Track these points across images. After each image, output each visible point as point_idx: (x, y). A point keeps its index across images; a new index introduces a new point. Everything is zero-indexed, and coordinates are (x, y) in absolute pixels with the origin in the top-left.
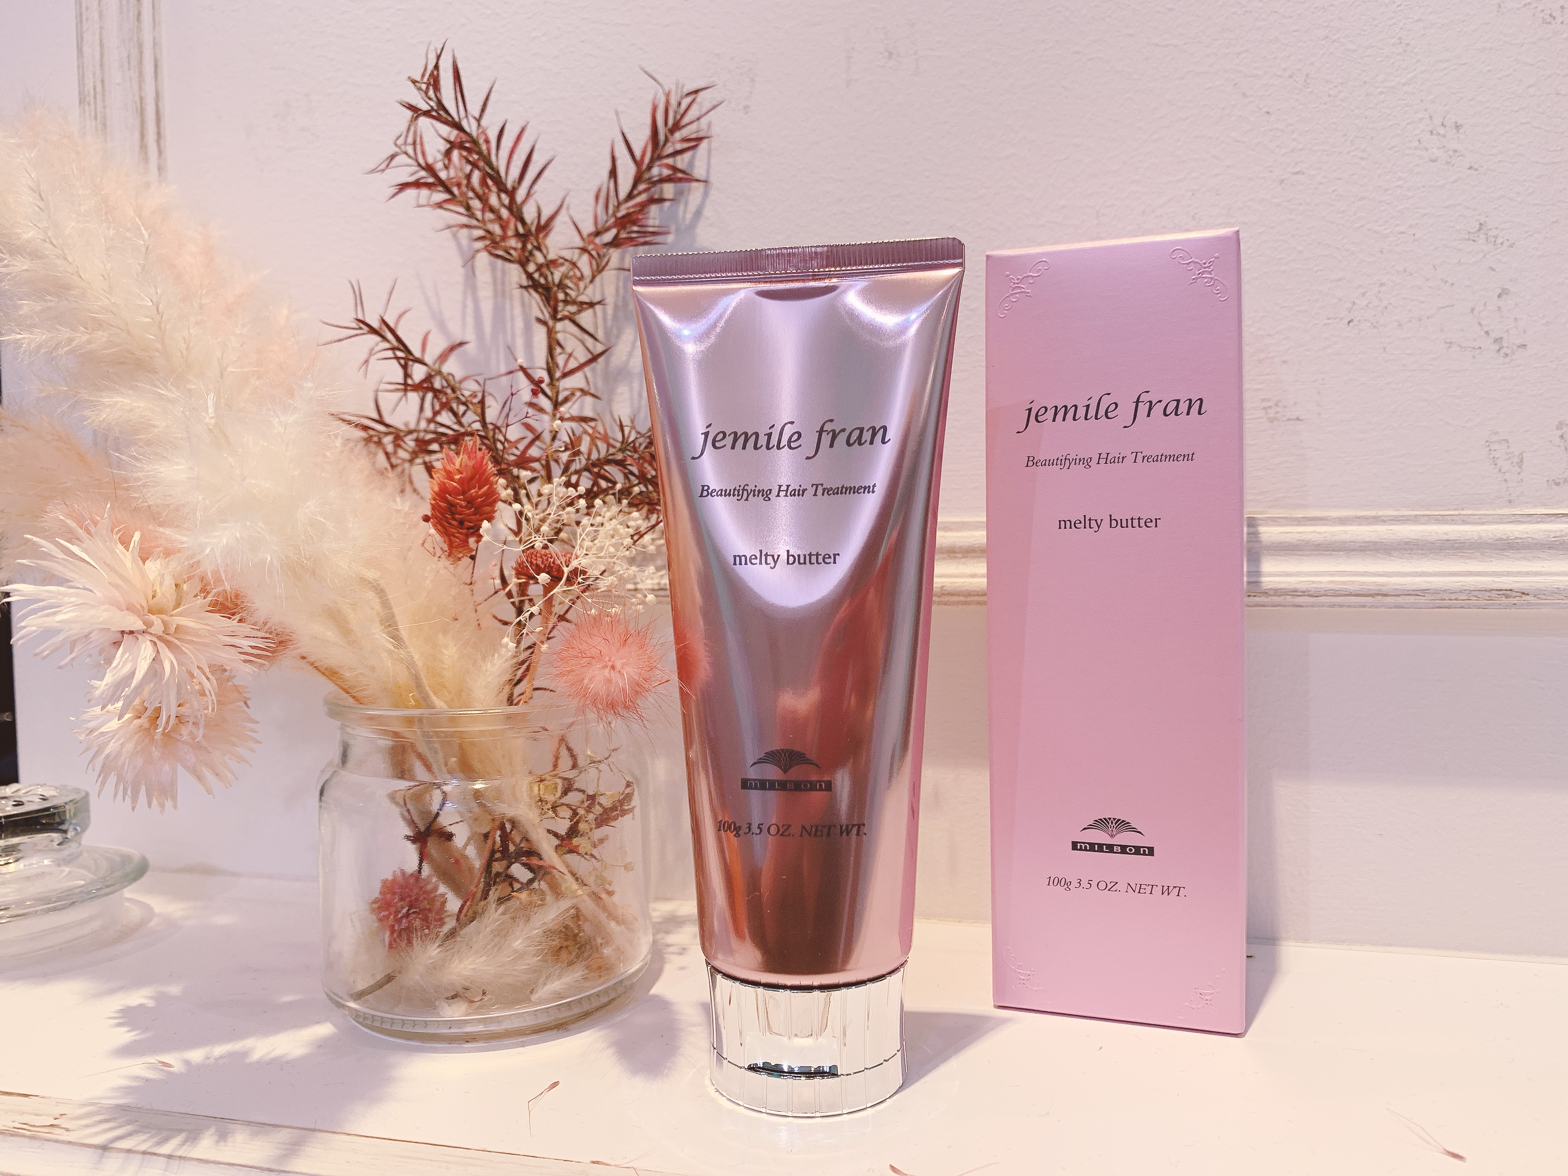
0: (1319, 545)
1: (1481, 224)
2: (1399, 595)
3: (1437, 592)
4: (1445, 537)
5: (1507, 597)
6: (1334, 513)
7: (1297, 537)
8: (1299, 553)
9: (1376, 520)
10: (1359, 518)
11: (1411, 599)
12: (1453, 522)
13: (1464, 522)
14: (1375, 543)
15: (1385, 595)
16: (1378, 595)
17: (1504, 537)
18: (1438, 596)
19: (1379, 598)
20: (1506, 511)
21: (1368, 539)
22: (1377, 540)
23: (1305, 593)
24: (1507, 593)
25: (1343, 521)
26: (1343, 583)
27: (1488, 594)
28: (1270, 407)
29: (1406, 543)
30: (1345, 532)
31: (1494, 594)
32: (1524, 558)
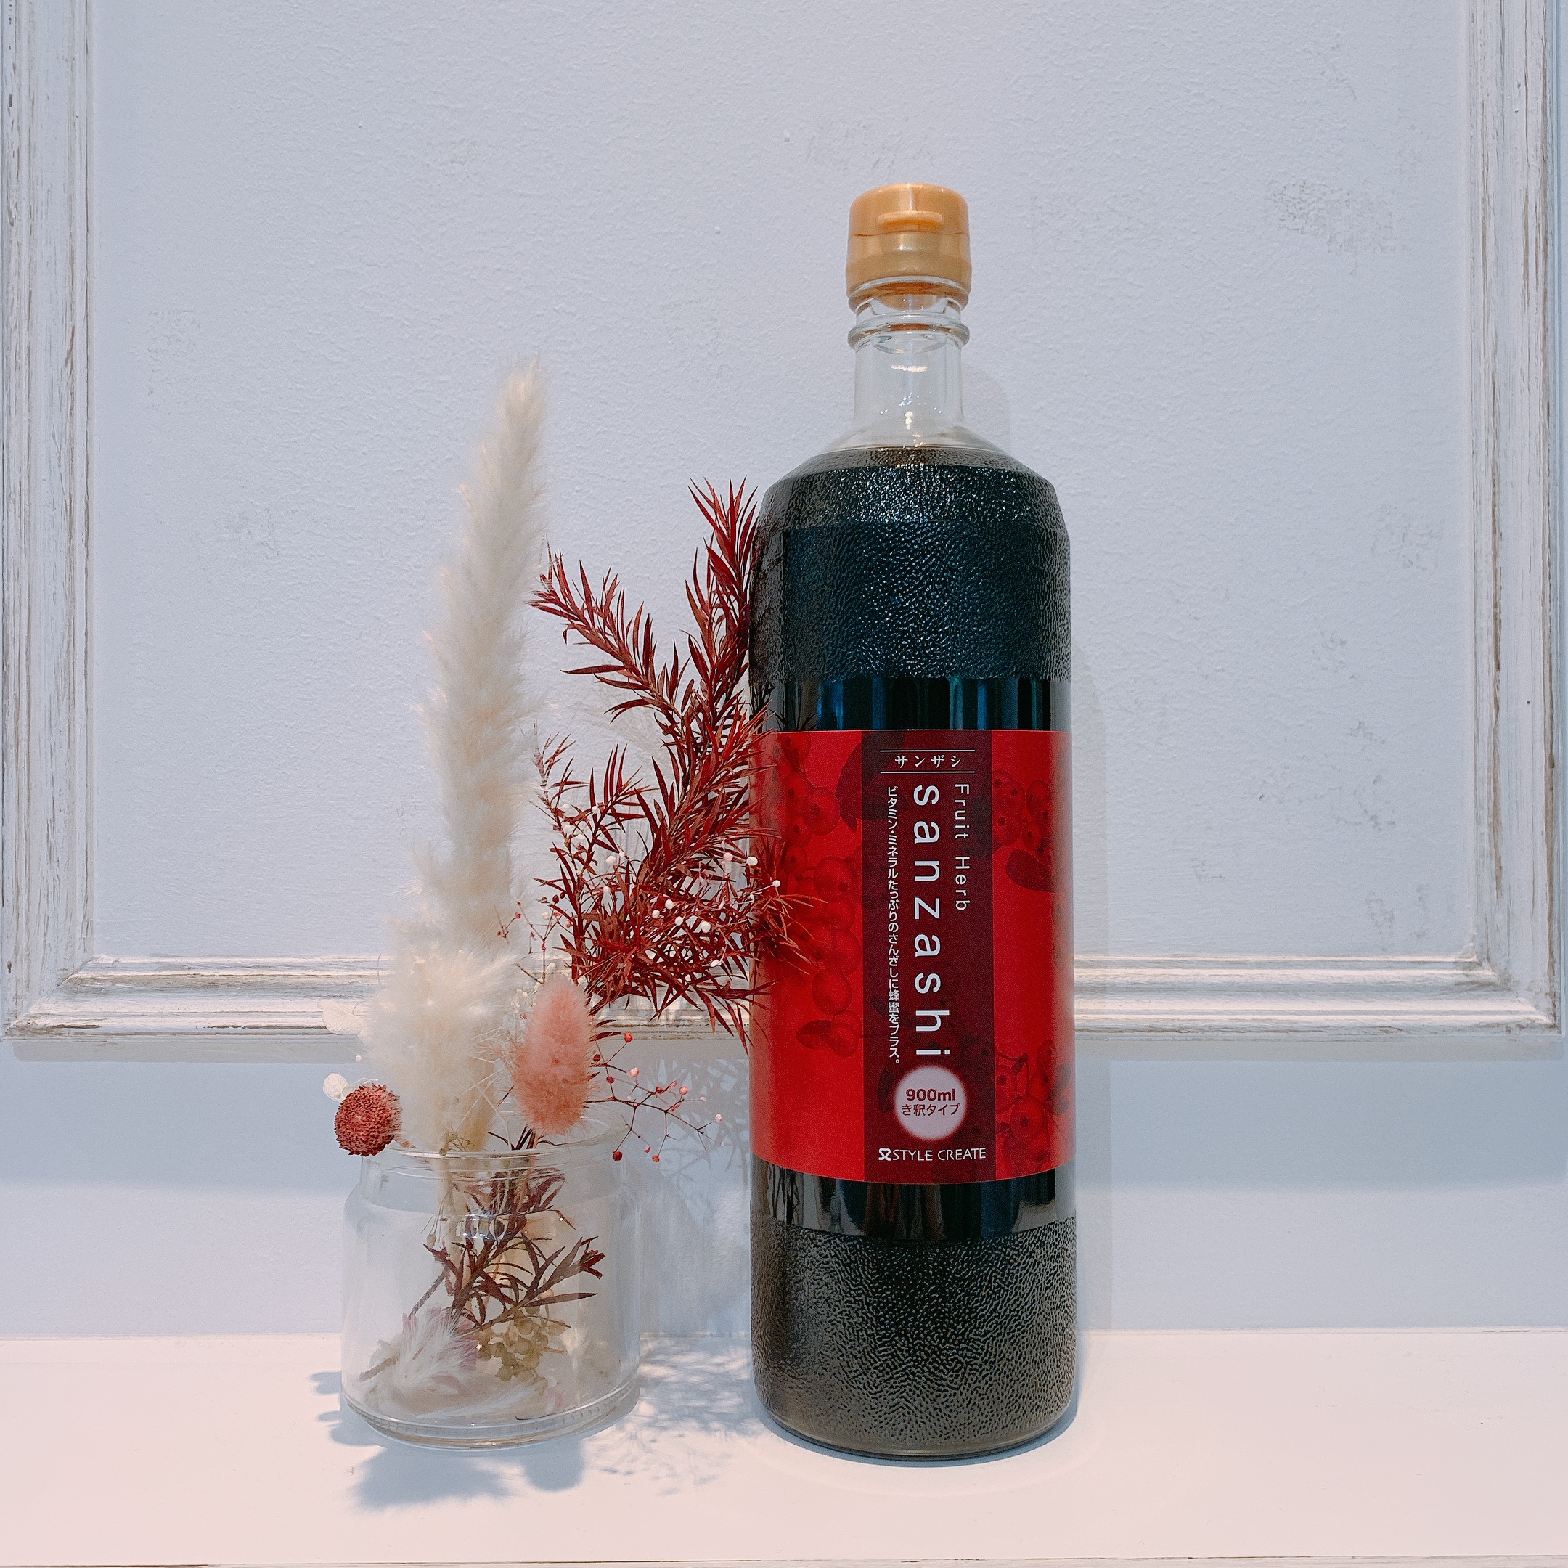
0: (1241, 987)
1: (1360, 723)
2: (1306, 1032)
3: (1335, 1028)
4: (1339, 981)
5: (1387, 1032)
6: (1251, 958)
7: (1224, 979)
8: (1226, 993)
9: (1286, 965)
10: (1271, 962)
11: (1316, 1034)
12: (1344, 967)
13: (1352, 968)
14: (1285, 985)
15: (1295, 1031)
16: (1290, 1031)
17: (1383, 981)
18: (1336, 1032)
19: (1292, 1033)
20: (1381, 959)
21: (1280, 982)
22: (1287, 983)
23: (1233, 1030)
24: (1386, 1029)
25: (1259, 965)
26: (1264, 1020)
27: (1373, 1030)
28: (1198, 866)
29: (1310, 986)
30: (1262, 975)
31: (1378, 1030)
32: (1398, 999)
